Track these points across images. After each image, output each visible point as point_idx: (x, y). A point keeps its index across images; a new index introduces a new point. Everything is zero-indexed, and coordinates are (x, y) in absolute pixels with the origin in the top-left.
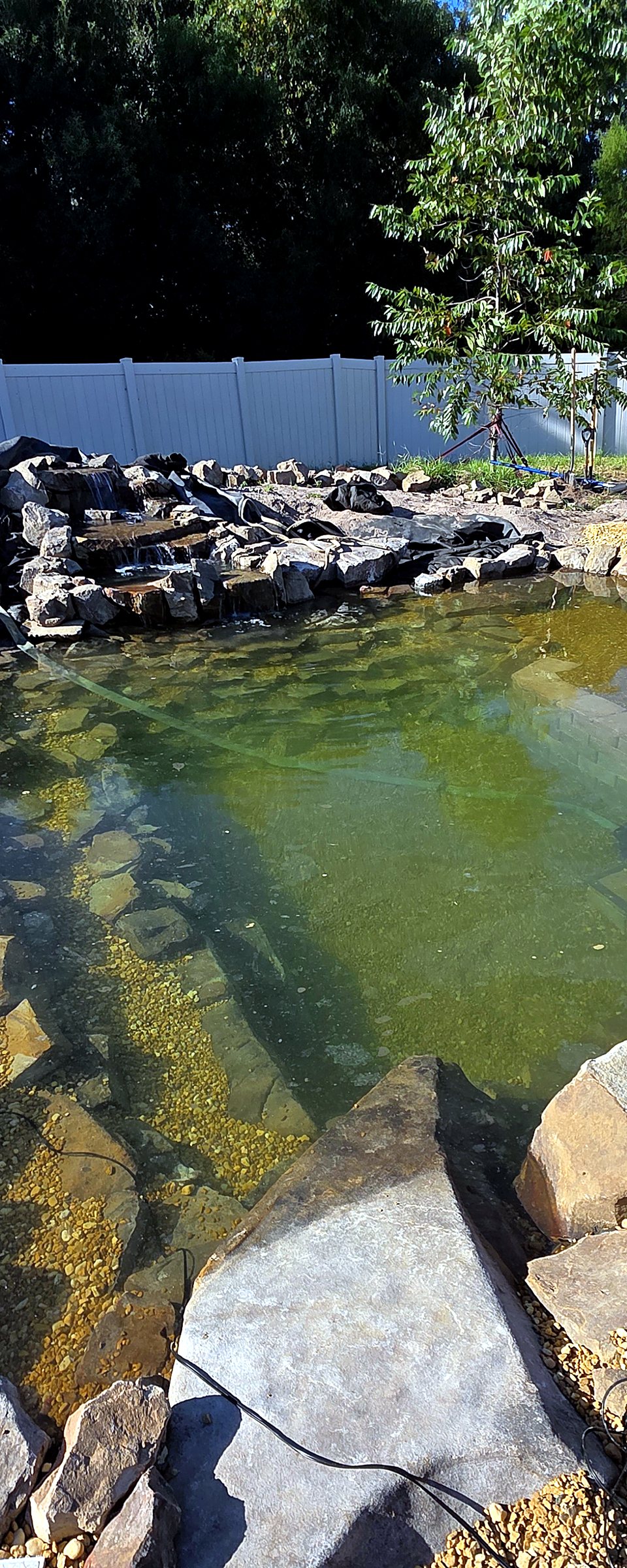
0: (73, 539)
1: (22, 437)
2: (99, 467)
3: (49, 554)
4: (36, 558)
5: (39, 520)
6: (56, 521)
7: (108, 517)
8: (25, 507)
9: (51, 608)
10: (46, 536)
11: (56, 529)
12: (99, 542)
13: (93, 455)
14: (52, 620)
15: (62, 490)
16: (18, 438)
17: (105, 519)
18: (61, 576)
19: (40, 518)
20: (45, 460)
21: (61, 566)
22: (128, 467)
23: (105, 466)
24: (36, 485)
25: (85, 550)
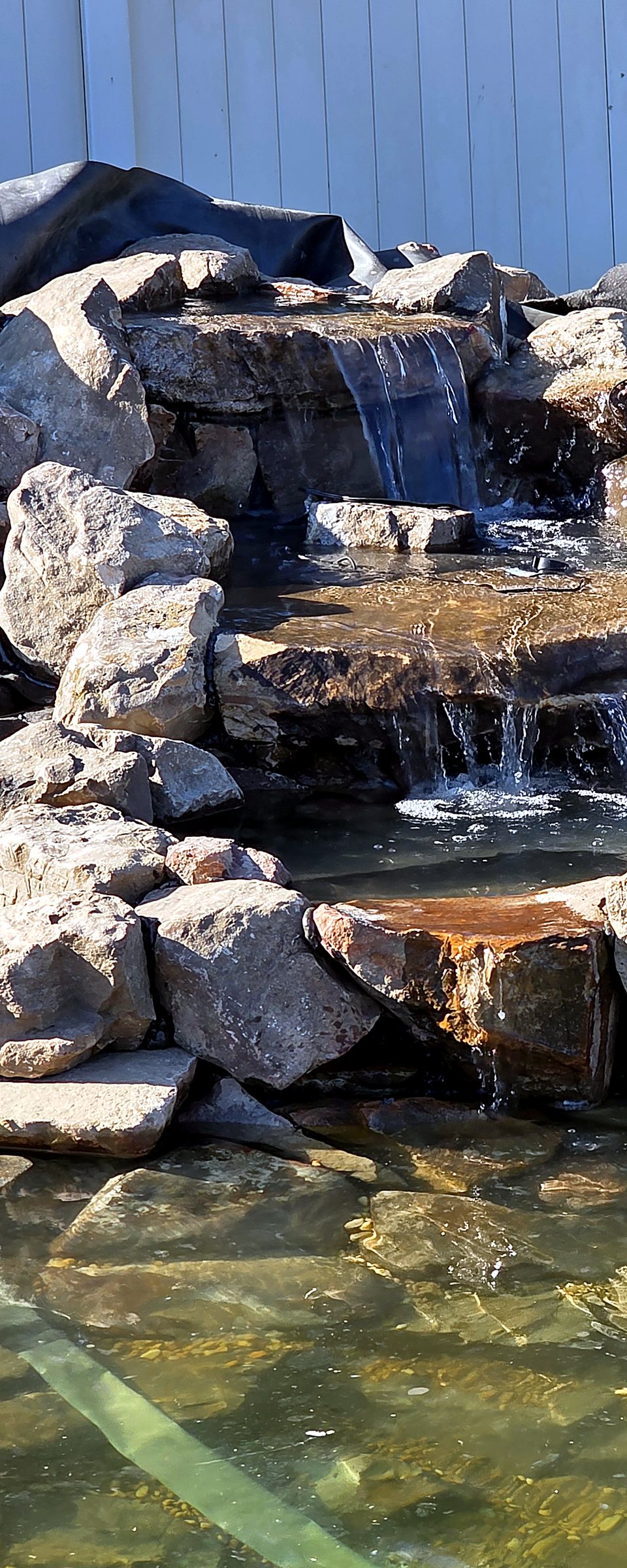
0: (223, 642)
1: (90, 168)
2: (418, 307)
3: (95, 714)
4: (36, 725)
5: (76, 552)
6: (158, 553)
7: (420, 536)
8: (25, 483)
9: (35, 986)
10: (99, 623)
11: (146, 593)
12: (342, 662)
13: (406, 249)
14: (33, 1045)
15: (228, 404)
16: (65, 171)
17: (403, 548)
18: (122, 826)
19: (82, 538)
20: (174, 269)
21: (134, 776)
22: (561, 308)
23: (443, 304)
24: (105, 385)
25: (271, 702)
